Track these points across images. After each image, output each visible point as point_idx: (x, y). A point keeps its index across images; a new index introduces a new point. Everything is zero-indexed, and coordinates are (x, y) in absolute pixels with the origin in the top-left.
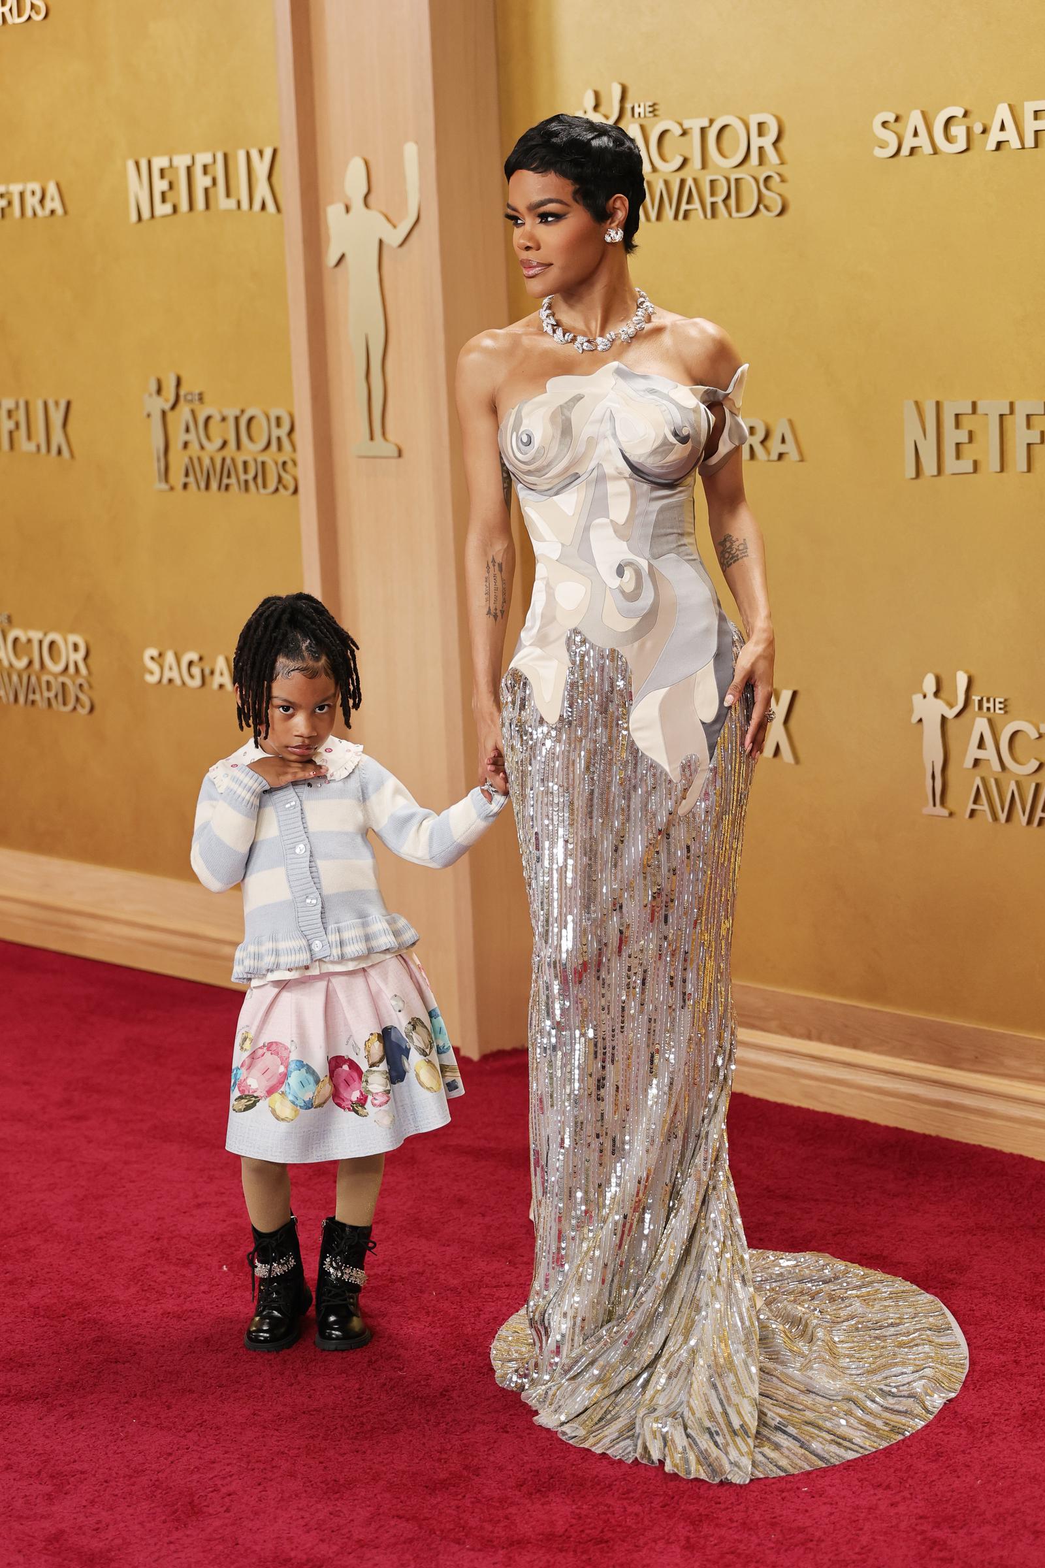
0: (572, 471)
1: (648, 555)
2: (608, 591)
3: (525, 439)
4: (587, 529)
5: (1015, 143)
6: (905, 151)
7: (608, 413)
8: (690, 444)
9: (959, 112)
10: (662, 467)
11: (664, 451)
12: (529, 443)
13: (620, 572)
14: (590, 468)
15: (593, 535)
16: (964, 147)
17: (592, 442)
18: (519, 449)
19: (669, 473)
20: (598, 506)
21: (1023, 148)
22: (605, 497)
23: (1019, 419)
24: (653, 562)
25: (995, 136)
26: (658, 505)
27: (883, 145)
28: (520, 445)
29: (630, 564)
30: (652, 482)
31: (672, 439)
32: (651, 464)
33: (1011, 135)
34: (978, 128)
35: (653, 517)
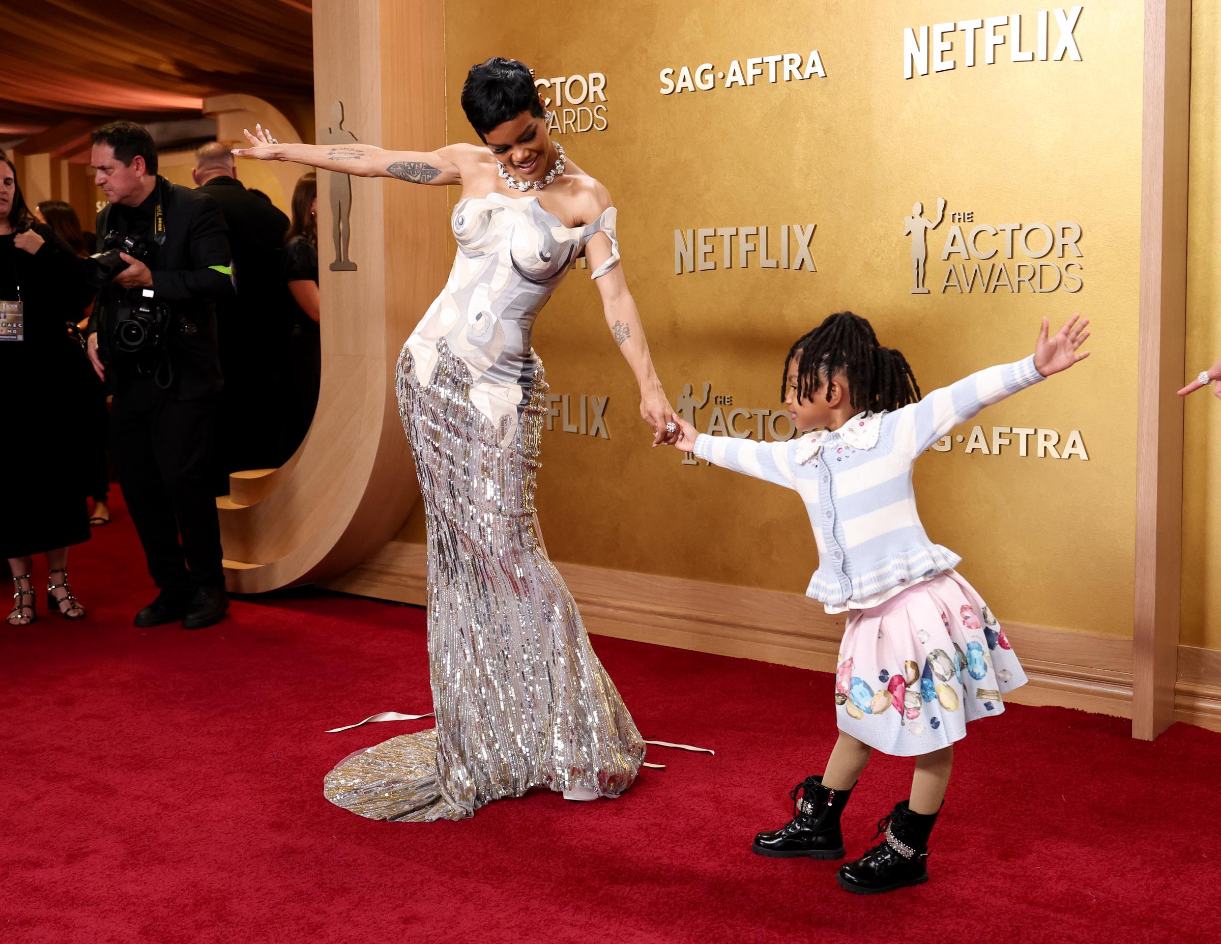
0: (481, 250)
1: (499, 315)
2: (466, 325)
3: (460, 220)
4: (475, 285)
5: (742, 83)
6: (678, 90)
7: (512, 226)
8: (549, 263)
9: (709, 66)
10: (529, 270)
11: (532, 261)
12: (462, 224)
13: (479, 317)
14: (491, 253)
15: (477, 290)
16: (712, 86)
17: (497, 238)
18: (456, 224)
19: (535, 275)
20: (487, 276)
21: (746, 85)
22: (494, 272)
23: (742, 237)
24: (501, 321)
25: (730, 79)
26: (521, 291)
27: (667, 86)
28: (457, 223)
29: (487, 314)
30: (524, 277)
31: (538, 256)
32: (524, 265)
33: (739, 78)
34: (720, 75)
35: (515, 296)
